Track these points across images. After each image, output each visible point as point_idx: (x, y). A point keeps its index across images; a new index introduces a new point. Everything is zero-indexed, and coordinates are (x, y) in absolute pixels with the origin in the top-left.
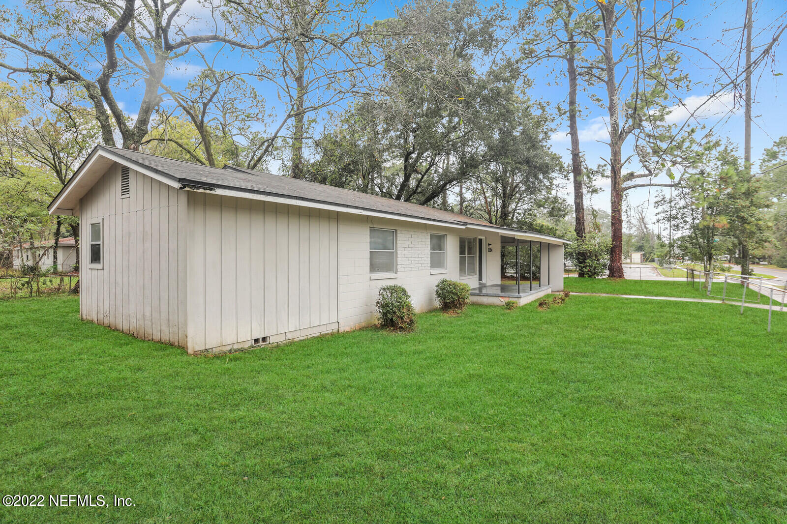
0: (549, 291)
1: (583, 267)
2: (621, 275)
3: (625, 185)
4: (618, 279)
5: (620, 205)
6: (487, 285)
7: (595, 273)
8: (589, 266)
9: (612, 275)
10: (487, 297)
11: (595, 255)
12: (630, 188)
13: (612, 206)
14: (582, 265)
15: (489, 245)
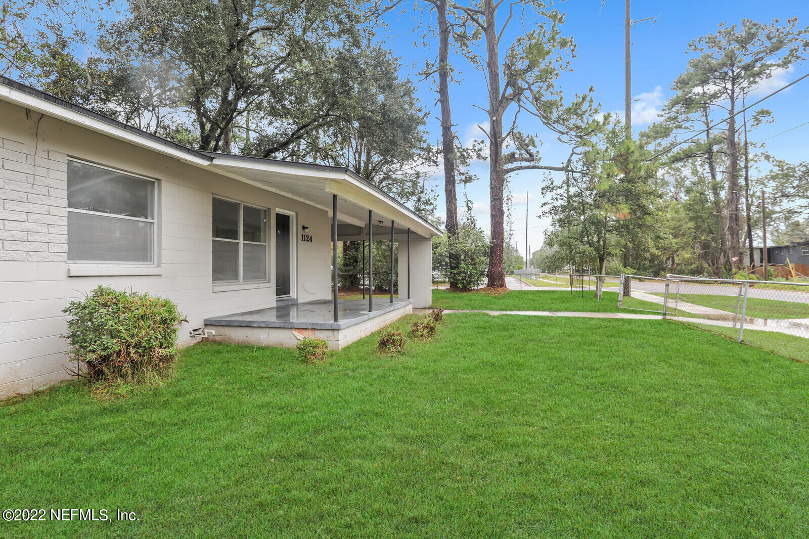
0: (409, 309)
1: (457, 274)
2: (502, 285)
3: (506, 167)
4: (500, 290)
5: (502, 191)
6: (299, 301)
7: (470, 283)
8: (464, 272)
9: (491, 284)
10: (267, 330)
11: (471, 257)
12: (512, 170)
13: (492, 192)
14: (455, 271)
15: (304, 228)
